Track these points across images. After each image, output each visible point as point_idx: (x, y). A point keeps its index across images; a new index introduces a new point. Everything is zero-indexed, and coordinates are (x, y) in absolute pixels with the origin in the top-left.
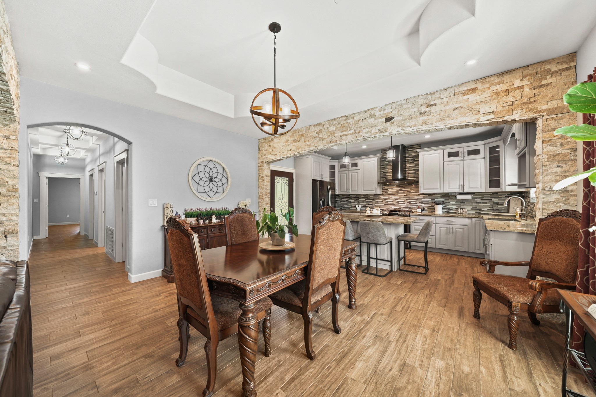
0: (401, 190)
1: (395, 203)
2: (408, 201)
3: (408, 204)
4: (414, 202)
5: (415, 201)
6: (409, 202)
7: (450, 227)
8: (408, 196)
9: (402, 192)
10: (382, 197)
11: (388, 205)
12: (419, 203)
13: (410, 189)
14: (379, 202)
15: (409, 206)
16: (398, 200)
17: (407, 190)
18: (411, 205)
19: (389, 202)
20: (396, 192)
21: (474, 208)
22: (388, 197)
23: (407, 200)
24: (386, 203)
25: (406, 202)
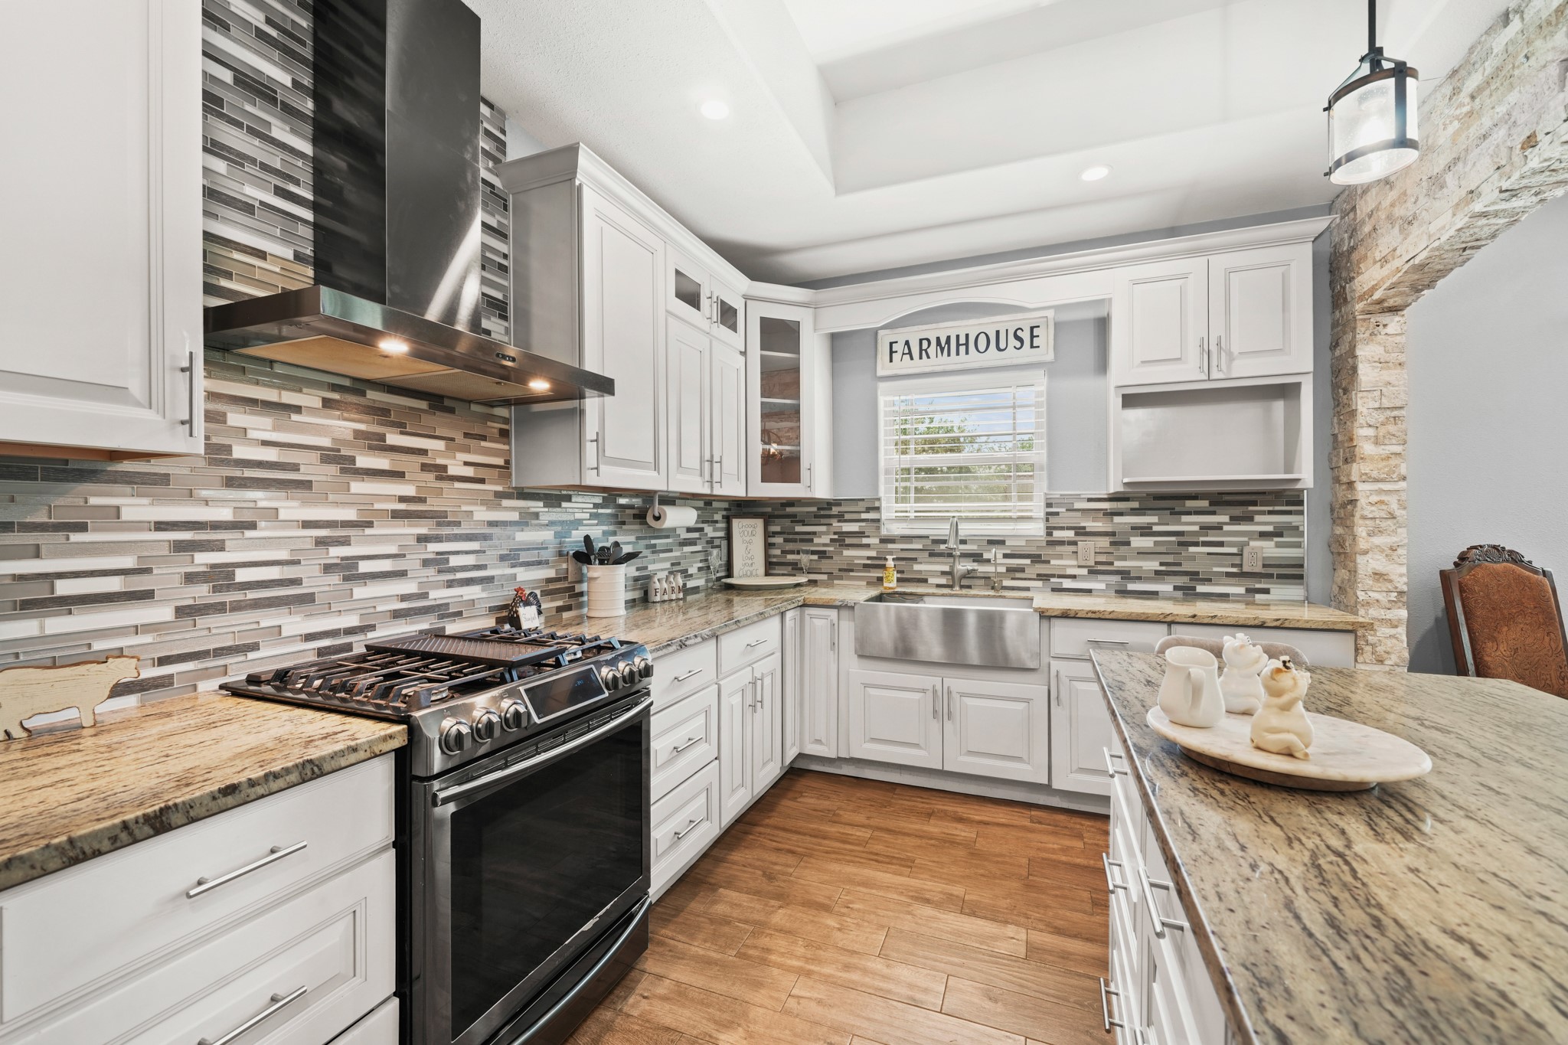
0: (378, 444)
1: (313, 580)
2: (433, 547)
3: (431, 571)
4: (470, 560)
5: (474, 546)
6: (439, 562)
8: (433, 504)
9: (382, 462)
10: (137, 508)
11: (237, 607)
12: (503, 558)
13: (440, 445)
14: (63, 588)
15: (438, 595)
16: (345, 542)
17: (423, 452)
18: (450, 584)
19: (242, 575)
20: (330, 456)
22: (225, 514)
23: (422, 539)
24: (202, 593)
25: (411, 563)
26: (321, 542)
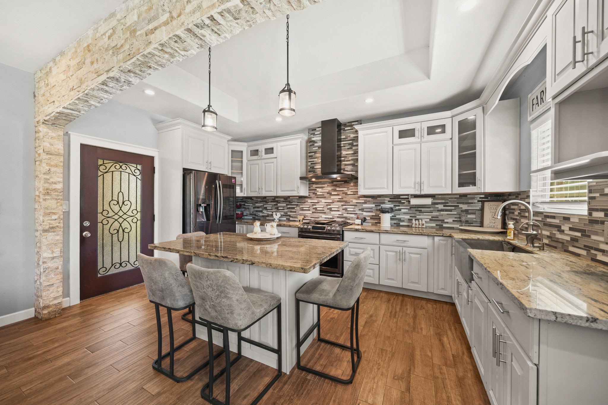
0: (335, 190)
1: (326, 210)
2: (344, 207)
3: (344, 211)
4: (352, 209)
5: (353, 207)
6: (346, 209)
7: (401, 251)
8: (344, 199)
9: (336, 193)
10: (309, 201)
11: (317, 213)
12: (359, 210)
13: (346, 189)
14: (304, 209)
15: (345, 215)
16: (330, 205)
17: (343, 191)
18: (348, 213)
19: (318, 209)
20: (328, 193)
21: (433, 219)
22: (316, 201)
23: (342, 205)
24: (314, 210)
25: (341, 209)
26: (327, 205)
